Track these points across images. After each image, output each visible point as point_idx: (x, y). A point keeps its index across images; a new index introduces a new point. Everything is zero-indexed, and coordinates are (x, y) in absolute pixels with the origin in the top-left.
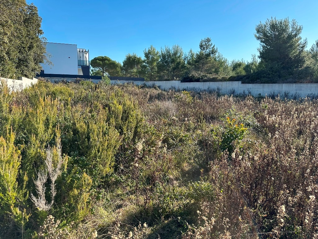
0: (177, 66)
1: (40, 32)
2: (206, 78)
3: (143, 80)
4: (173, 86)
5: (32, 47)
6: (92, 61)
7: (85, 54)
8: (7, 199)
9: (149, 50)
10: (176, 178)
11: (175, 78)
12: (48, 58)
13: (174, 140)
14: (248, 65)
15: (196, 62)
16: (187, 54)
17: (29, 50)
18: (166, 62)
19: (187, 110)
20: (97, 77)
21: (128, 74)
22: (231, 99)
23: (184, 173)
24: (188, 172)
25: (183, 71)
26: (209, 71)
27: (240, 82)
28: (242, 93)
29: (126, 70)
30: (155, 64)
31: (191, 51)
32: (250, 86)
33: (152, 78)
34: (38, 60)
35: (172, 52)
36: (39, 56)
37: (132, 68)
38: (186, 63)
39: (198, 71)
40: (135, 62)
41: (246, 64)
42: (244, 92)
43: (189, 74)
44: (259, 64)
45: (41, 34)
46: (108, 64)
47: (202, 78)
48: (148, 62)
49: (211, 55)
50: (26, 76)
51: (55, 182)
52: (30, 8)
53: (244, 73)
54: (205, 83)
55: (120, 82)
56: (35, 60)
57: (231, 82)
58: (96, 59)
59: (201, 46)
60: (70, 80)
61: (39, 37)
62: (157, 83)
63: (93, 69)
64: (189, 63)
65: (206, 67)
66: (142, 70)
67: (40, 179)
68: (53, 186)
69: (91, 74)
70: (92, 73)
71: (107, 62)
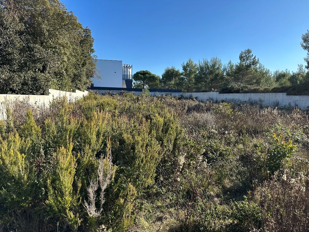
0: (215, 78)
1: (92, 51)
2: (246, 89)
3: (180, 91)
4: (211, 97)
5: (86, 64)
6: (135, 75)
7: (129, 69)
8: (64, 203)
9: (187, 63)
10: (217, 195)
11: (213, 89)
12: (97, 73)
13: (214, 154)
14: (294, 75)
15: (236, 73)
16: (226, 65)
17: (82, 67)
18: (204, 74)
19: (227, 123)
20: (139, 89)
21: (167, 86)
22: (275, 112)
23: (225, 190)
24: (230, 190)
25: (221, 82)
26: (249, 82)
27: (285, 94)
28: (288, 105)
29: (165, 83)
30: (193, 76)
31: (230, 63)
32: (297, 98)
33: (189, 90)
34: (89, 75)
35: (210, 64)
36: (90, 71)
37: (171, 81)
38: (225, 74)
39: (238, 81)
40: (173, 75)
41: (292, 74)
42: (290, 104)
43: (227, 85)
44: (307, 74)
45: (93, 52)
46: (148, 78)
47: (242, 90)
48: (185, 74)
49: (252, 66)
50: (79, 89)
51: (105, 191)
52: (86, 31)
53: (288, 84)
54: (245, 94)
55: (158, 94)
56: (87, 75)
57: (274, 94)
58: (138, 73)
59: (241, 58)
60: (115, 92)
61: (91, 55)
62: (195, 95)
63: (135, 82)
64: (228, 74)
65: (246, 78)
66: (179, 82)
67: (92, 186)
68: (102, 195)
69: (133, 87)
70: (134, 85)
71: (147, 75)
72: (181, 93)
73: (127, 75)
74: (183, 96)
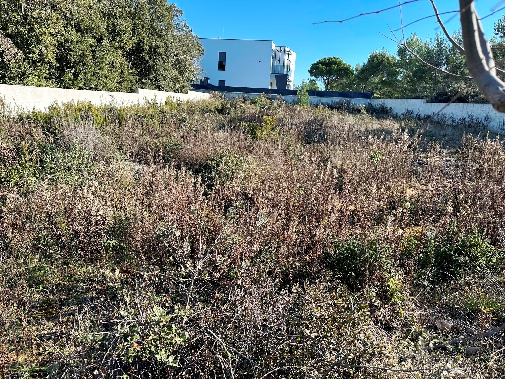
4: (410, 108)
7: (287, 55)
40: (381, 65)
46: (336, 71)
47: (474, 96)
54: (465, 105)
58: (318, 63)
71: (335, 66)
72: (369, 100)
73: (284, 66)
74: (372, 105)
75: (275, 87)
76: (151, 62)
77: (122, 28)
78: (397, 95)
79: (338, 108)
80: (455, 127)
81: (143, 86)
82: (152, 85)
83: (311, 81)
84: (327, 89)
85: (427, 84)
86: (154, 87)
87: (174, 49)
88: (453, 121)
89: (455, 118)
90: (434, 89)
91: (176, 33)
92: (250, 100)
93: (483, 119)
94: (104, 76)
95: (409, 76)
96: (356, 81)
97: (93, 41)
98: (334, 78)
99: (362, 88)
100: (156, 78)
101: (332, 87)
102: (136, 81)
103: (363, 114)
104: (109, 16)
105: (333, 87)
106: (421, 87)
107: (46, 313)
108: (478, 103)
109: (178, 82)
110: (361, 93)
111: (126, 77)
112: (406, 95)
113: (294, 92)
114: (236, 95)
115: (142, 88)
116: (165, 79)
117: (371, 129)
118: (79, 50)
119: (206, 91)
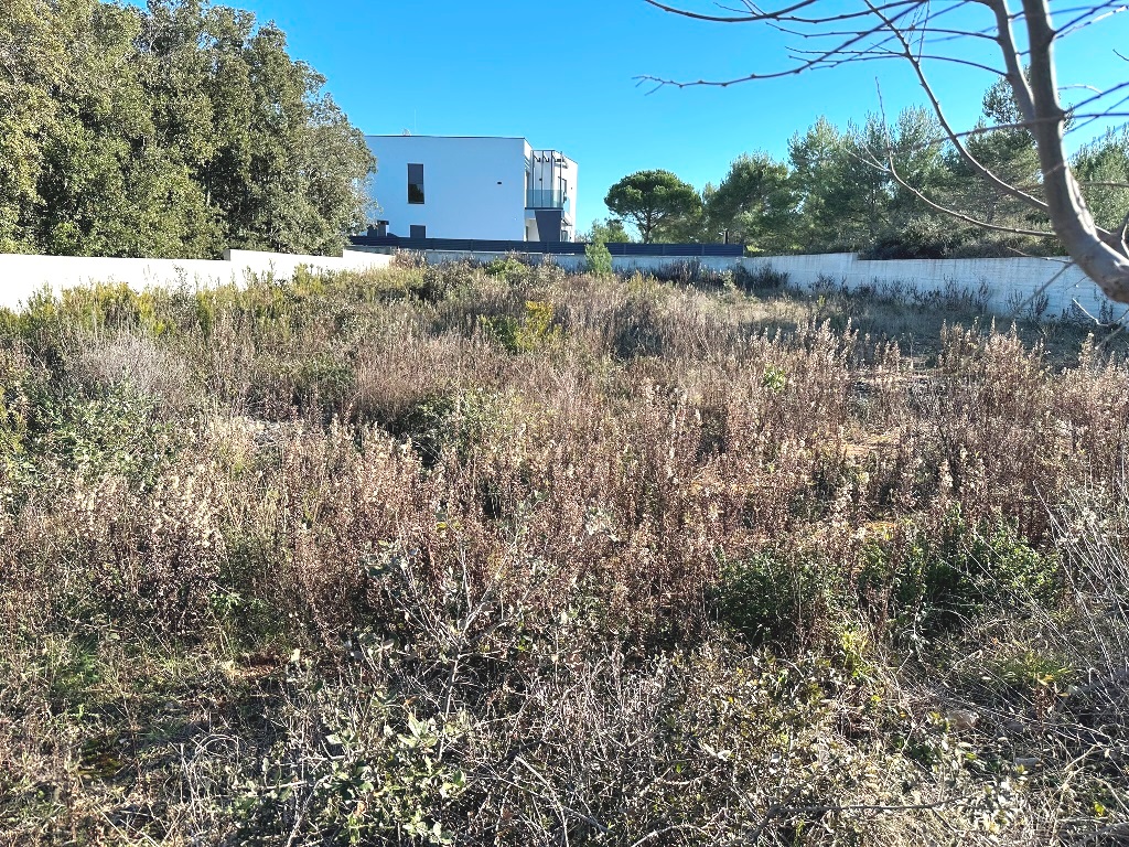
3: (737, 252)
4: (826, 273)
7: (558, 169)
9: (810, 137)
29: (729, 216)
40: (759, 184)
46: (663, 199)
47: (957, 243)
58: (627, 182)
71: (659, 190)
72: (737, 260)
73: (552, 191)
74: (744, 271)
75: (536, 238)
76: (256, 189)
77: (189, 116)
78: (795, 247)
79: (675, 279)
80: (922, 310)
81: (241, 243)
82: (260, 240)
83: (610, 223)
84: (647, 239)
85: (856, 220)
86: (263, 245)
87: (309, 161)
88: (917, 298)
89: (920, 290)
90: (872, 231)
91: (312, 124)
92: (484, 266)
93: (976, 291)
94: (151, 225)
95: (817, 206)
96: (708, 219)
97: (123, 147)
98: (660, 215)
99: (722, 235)
100: (268, 223)
101: (657, 235)
102: (225, 233)
103: (728, 289)
104: (157, 89)
105: (660, 233)
106: (845, 228)
107: (98, 767)
108: (964, 257)
109: (319, 232)
110: (721, 246)
111: (200, 224)
112: (813, 247)
113: (579, 248)
114: (451, 256)
115: (238, 248)
116: (289, 226)
117: (749, 320)
118: (92, 167)
119: (384, 250)
